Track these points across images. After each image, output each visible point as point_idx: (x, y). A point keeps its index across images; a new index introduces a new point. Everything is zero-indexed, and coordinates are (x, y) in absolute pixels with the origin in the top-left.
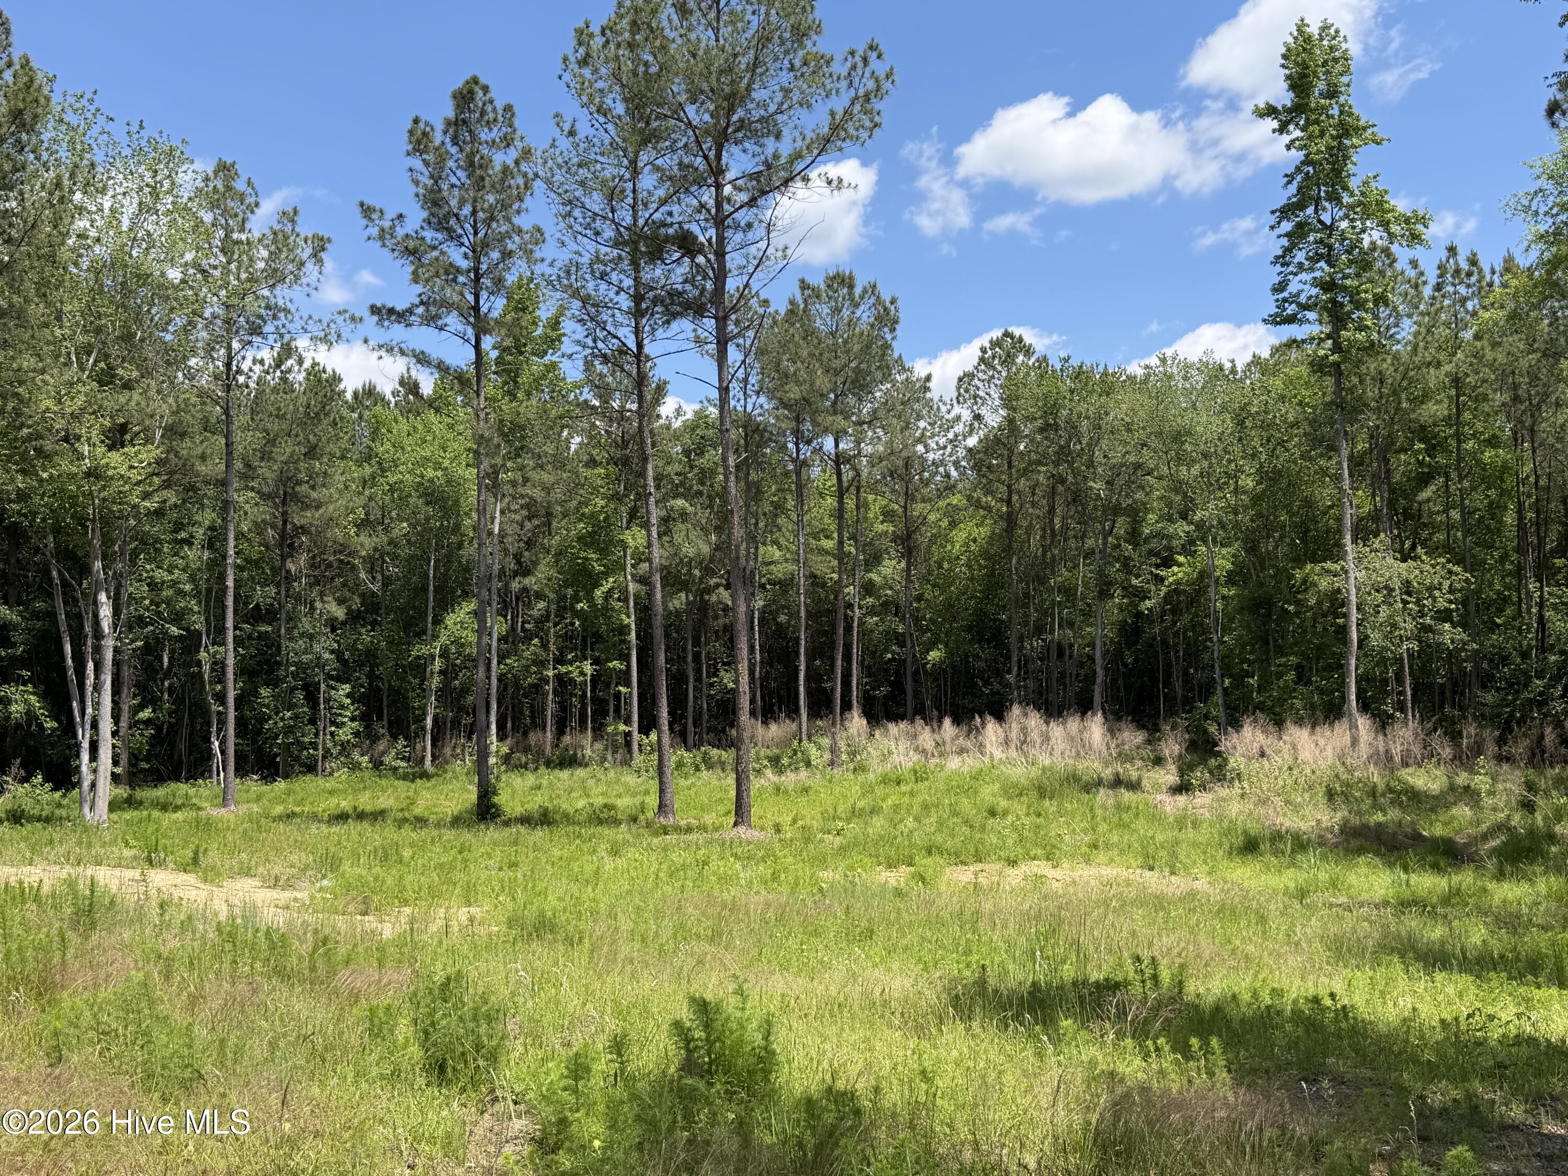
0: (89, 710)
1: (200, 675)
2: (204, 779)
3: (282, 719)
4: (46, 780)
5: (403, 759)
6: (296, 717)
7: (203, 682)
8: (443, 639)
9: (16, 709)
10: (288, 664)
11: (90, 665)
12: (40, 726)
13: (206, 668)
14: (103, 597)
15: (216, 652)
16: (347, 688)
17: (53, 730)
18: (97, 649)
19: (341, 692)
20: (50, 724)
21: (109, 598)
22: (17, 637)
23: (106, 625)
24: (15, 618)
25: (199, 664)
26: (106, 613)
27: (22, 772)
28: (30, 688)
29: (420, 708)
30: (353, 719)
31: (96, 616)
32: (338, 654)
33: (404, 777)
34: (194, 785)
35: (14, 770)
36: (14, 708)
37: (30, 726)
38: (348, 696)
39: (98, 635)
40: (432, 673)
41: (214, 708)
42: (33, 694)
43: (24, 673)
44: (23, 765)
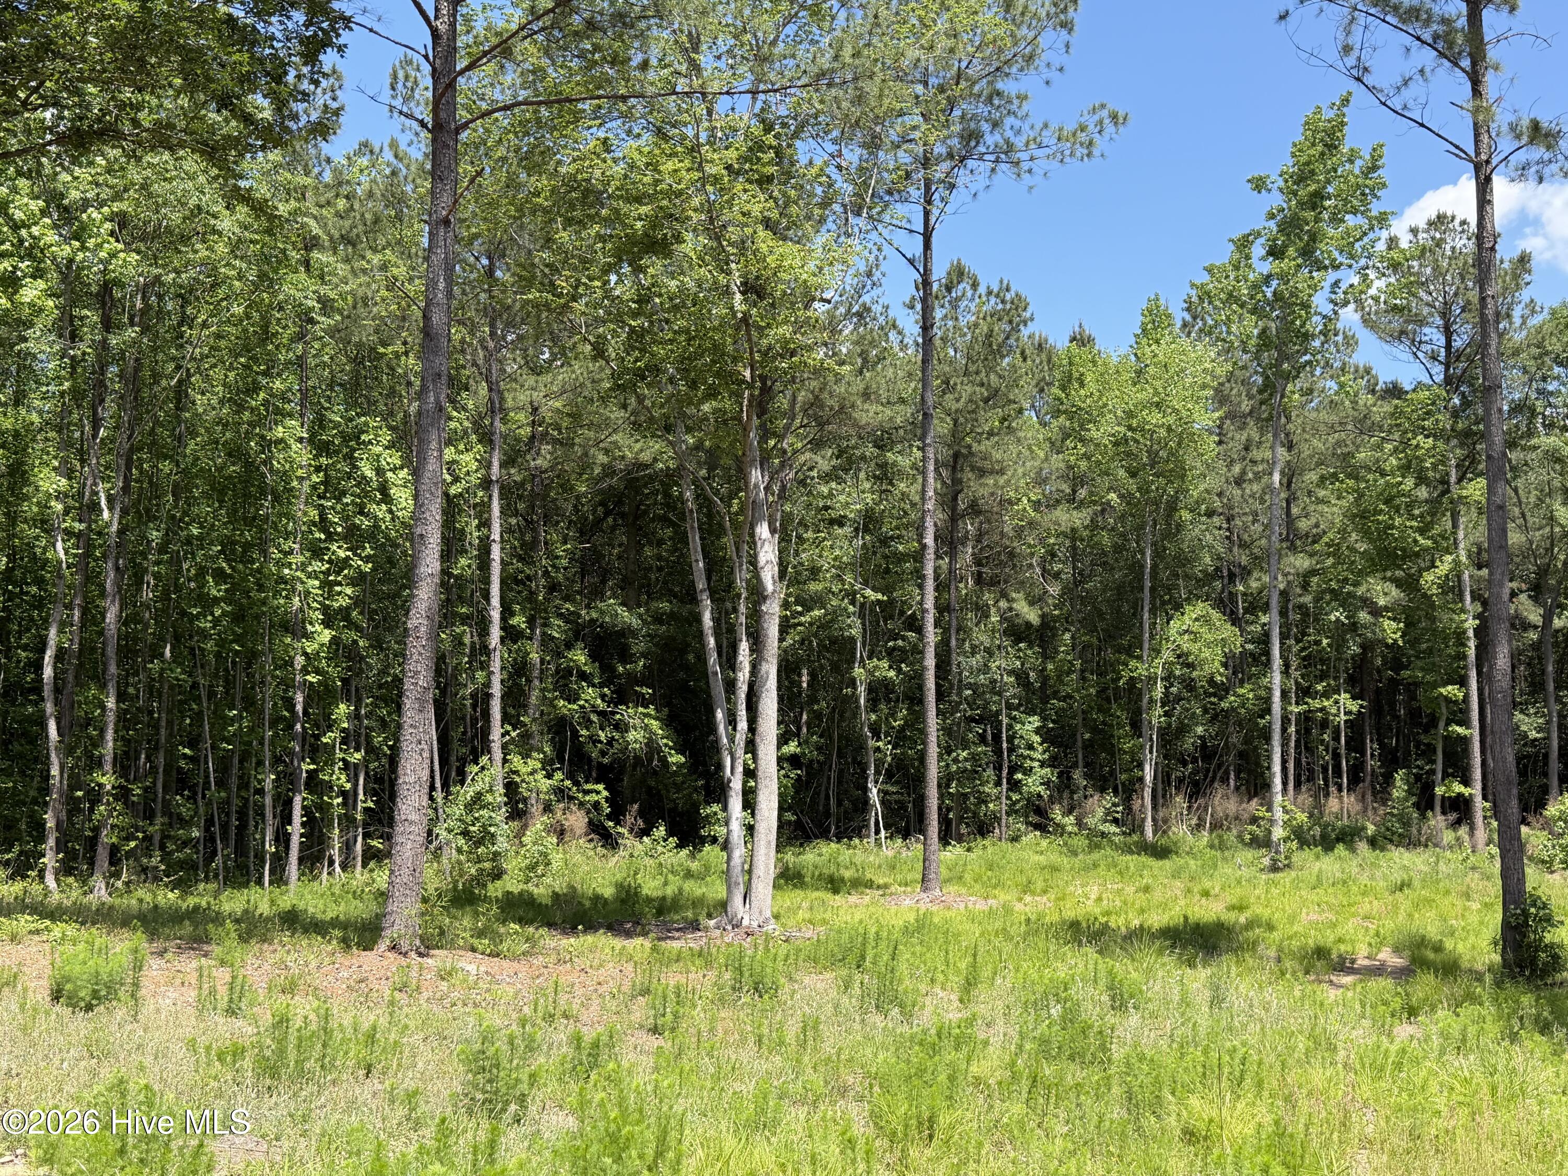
0: (743, 725)
1: (855, 698)
2: (861, 837)
3: (956, 761)
4: (670, 833)
5: (1116, 821)
6: (974, 758)
7: (858, 707)
8: (1167, 655)
9: (635, 737)
10: (961, 687)
11: (744, 647)
12: (663, 760)
13: (862, 690)
14: (763, 530)
15: (876, 667)
16: (1035, 721)
17: (680, 766)
18: (756, 616)
19: (1028, 727)
20: (676, 759)
21: (773, 531)
22: (638, 646)
23: (769, 575)
24: (635, 622)
25: (853, 683)
26: (768, 554)
27: (640, 822)
28: (651, 710)
29: (1132, 753)
30: (1043, 764)
31: (753, 562)
32: (1021, 676)
33: (1117, 848)
34: (849, 847)
35: (629, 819)
36: (632, 735)
37: (650, 760)
38: (1037, 731)
39: (757, 594)
40: (1151, 701)
41: (871, 743)
42: (656, 719)
43: (644, 690)
44: (641, 813)
